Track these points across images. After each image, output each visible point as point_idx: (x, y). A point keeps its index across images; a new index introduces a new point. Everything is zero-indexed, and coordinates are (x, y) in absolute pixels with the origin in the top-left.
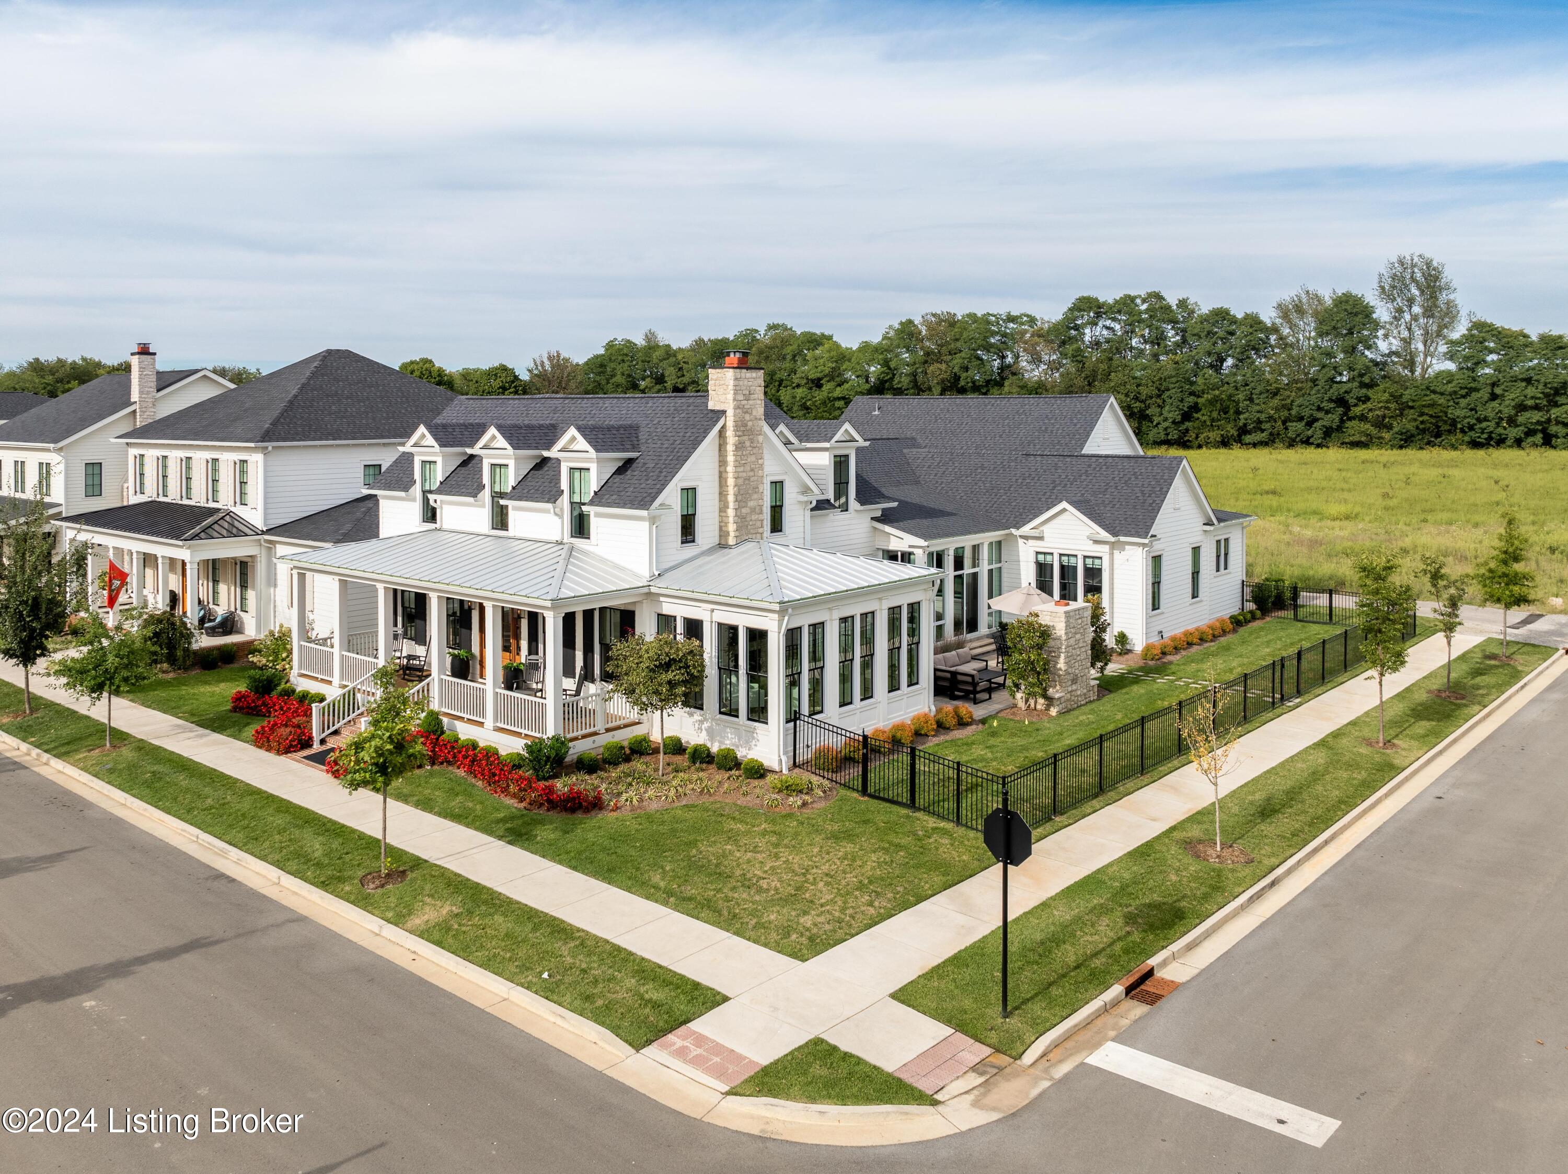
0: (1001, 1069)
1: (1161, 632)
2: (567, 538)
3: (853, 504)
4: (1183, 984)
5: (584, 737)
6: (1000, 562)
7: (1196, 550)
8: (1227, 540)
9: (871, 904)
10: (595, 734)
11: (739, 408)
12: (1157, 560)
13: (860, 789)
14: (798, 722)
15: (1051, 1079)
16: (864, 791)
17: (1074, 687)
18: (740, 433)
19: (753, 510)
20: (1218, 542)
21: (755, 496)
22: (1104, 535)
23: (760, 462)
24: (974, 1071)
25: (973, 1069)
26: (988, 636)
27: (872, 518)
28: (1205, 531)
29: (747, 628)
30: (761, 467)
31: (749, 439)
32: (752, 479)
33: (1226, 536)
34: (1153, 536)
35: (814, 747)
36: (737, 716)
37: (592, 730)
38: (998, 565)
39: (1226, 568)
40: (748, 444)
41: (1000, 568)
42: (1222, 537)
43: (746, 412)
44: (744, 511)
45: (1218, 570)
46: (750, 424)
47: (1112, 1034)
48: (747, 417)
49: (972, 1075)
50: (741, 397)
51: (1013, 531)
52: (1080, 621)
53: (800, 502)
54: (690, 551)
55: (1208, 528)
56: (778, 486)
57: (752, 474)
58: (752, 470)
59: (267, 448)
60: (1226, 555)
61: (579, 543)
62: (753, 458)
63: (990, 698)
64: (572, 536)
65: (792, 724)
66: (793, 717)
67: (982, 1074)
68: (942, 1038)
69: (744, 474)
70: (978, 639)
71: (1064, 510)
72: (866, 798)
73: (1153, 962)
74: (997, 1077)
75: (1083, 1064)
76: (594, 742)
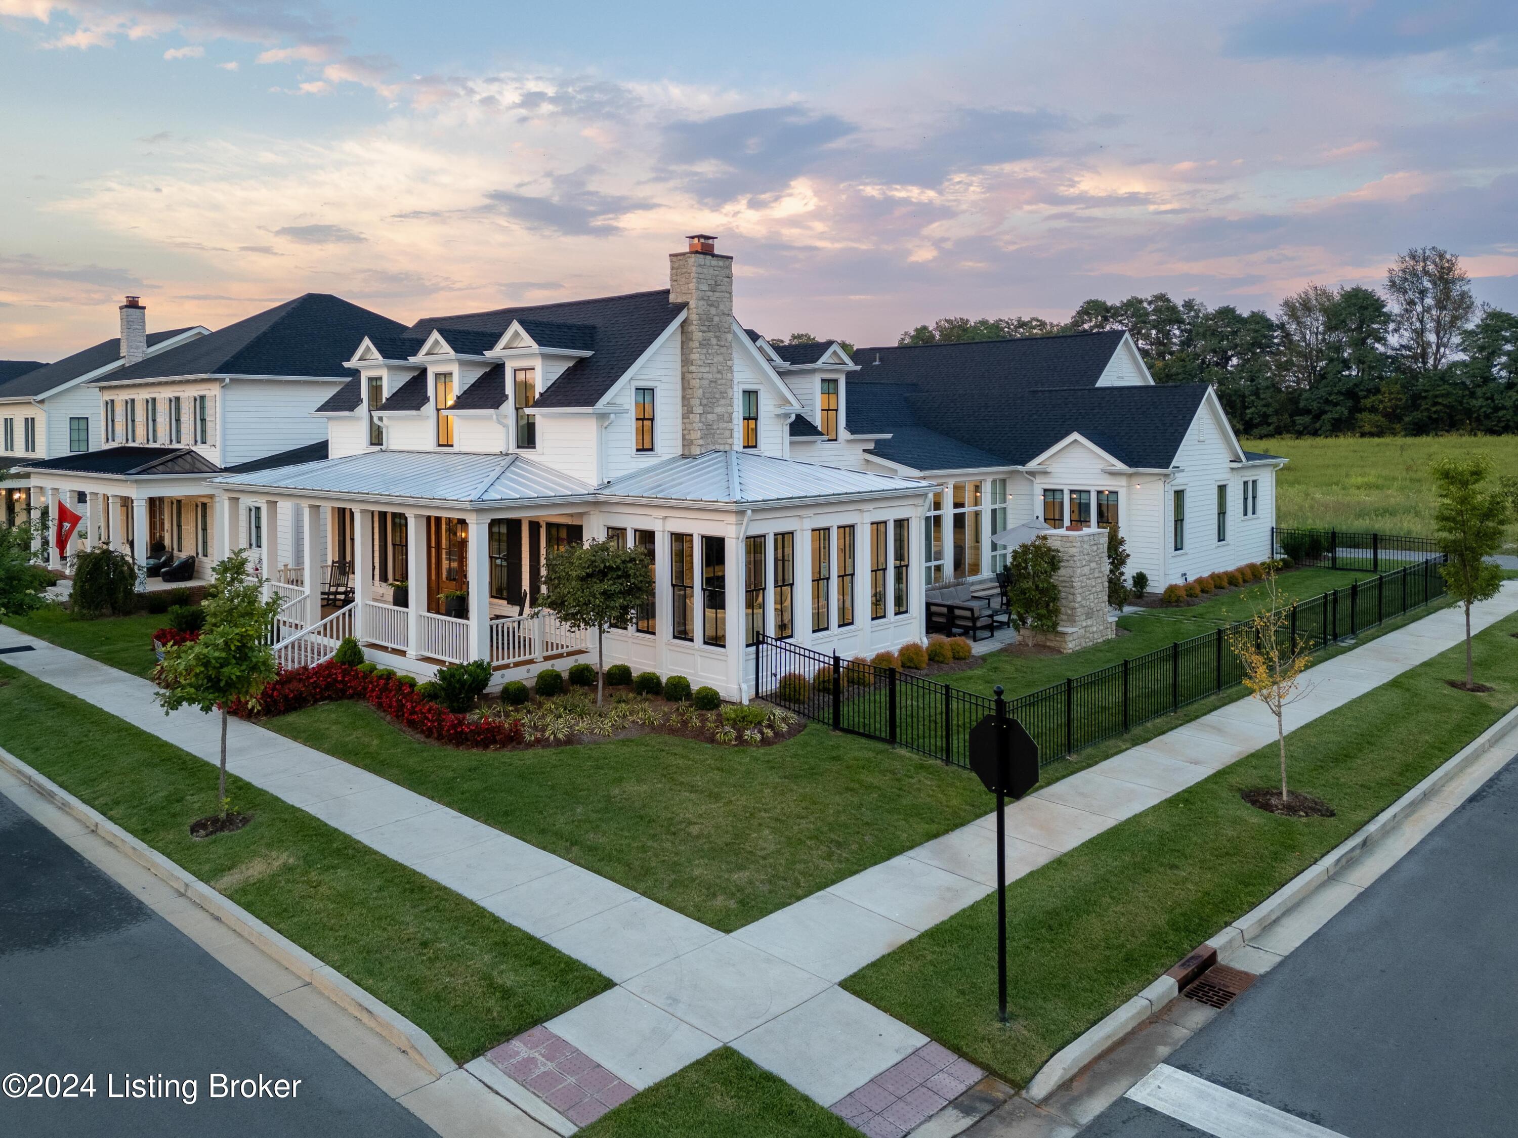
0: (997, 1105)
1: (1185, 574)
2: (513, 449)
3: (844, 434)
4: (1262, 976)
5: (517, 665)
6: (1005, 502)
7: (1222, 489)
8: (1254, 482)
9: (829, 856)
10: (531, 662)
11: (703, 299)
12: (1179, 495)
13: (831, 721)
14: (761, 646)
15: (1075, 1124)
16: (836, 724)
17: (1089, 622)
18: (705, 328)
19: (721, 417)
20: (1246, 483)
21: (722, 402)
22: (1120, 466)
23: (729, 363)
24: (956, 1107)
25: (954, 1103)
26: (991, 580)
27: (864, 451)
28: (1232, 469)
29: (703, 537)
30: (730, 369)
31: (716, 337)
32: (719, 382)
33: (1254, 478)
34: (1174, 467)
35: (778, 677)
36: (692, 640)
37: (528, 657)
38: (1003, 505)
39: (1254, 513)
40: (714, 341)
41: (1005, 509)
42: (1250, 479)
43: (711, 305)
44: (710, 416)
45: (1245, 514)
46: (716, 319)
47: (1163, 1051)
48: (713, 311)
49: (952, 1113)
50: (705, 287)
51: (1019, 467)
52: (1095, 548)
53: (778, 416)
54: (647, 461)
55: (1235, 465)
56: (751, 395)
57: (719, 376)
58: (719, 372)
59: (224, 380)
60: (1254, 498)
61: (525, 453)
62: (720, 358)
63: (992, 636)
64: (518, 447)
65: (754, 648)
66: (756, 639)
67: (967, 1111)
68: (910, 1051)
69: (710, 376)
70: (981, 582)
71: (1076, 441)
72: (838, 733)
73: (1214, 943)
74: (991, 1118)
75: (1123, 1101)
76: (528, 671)
